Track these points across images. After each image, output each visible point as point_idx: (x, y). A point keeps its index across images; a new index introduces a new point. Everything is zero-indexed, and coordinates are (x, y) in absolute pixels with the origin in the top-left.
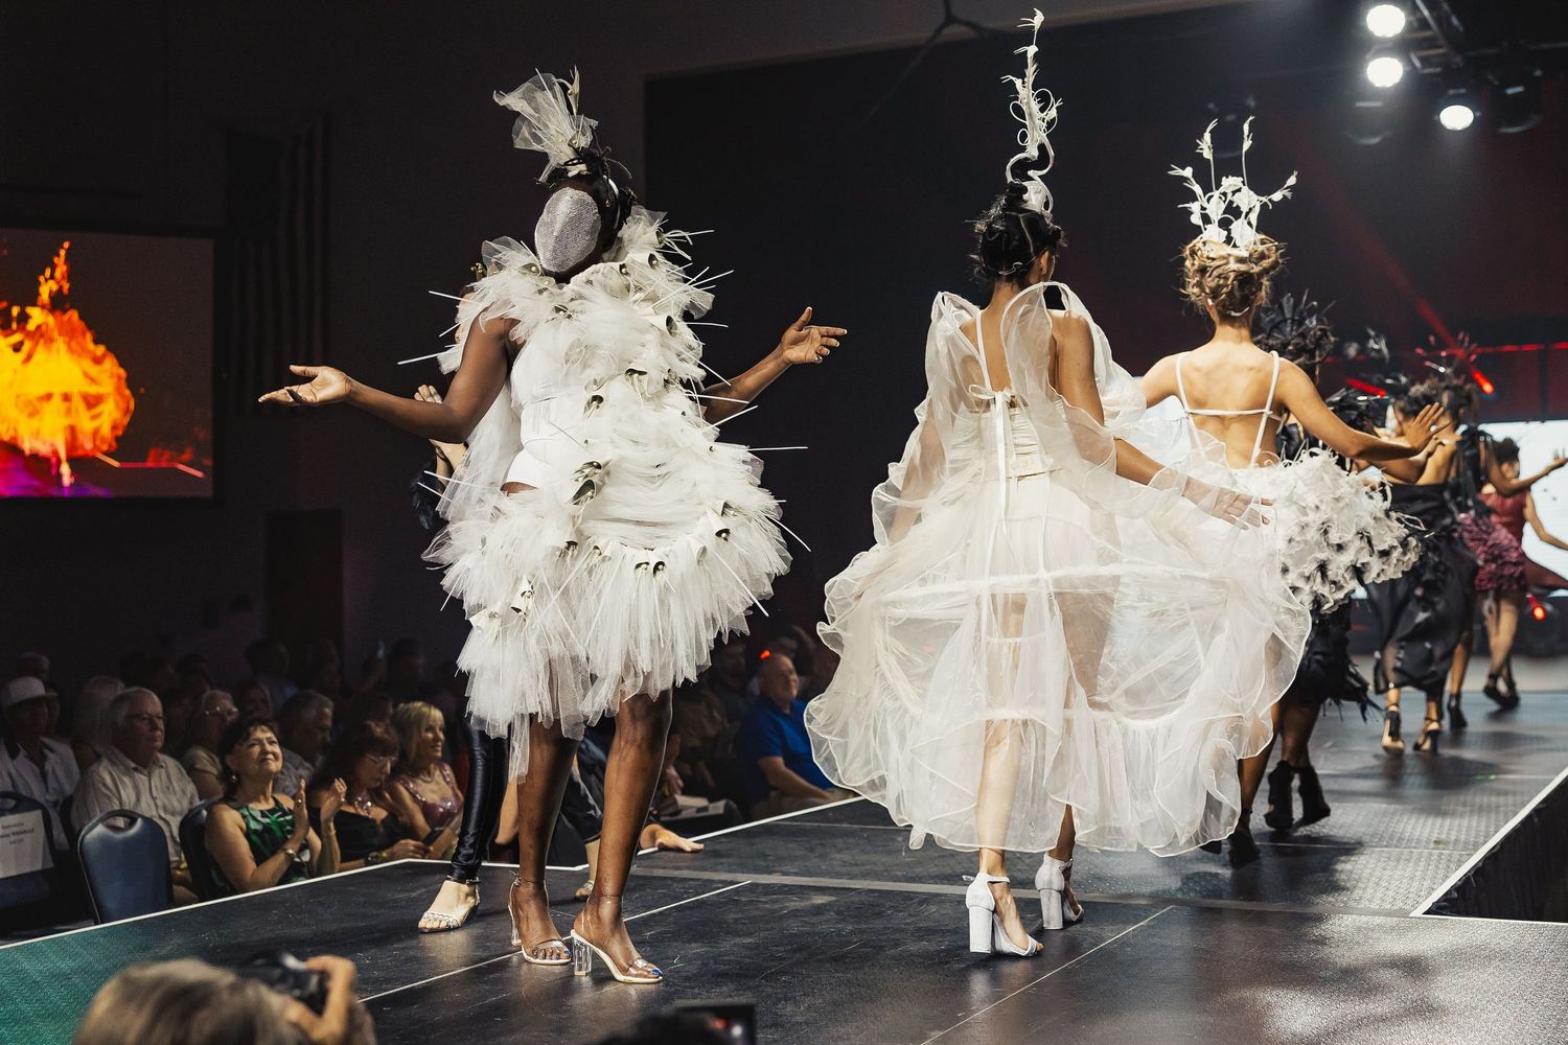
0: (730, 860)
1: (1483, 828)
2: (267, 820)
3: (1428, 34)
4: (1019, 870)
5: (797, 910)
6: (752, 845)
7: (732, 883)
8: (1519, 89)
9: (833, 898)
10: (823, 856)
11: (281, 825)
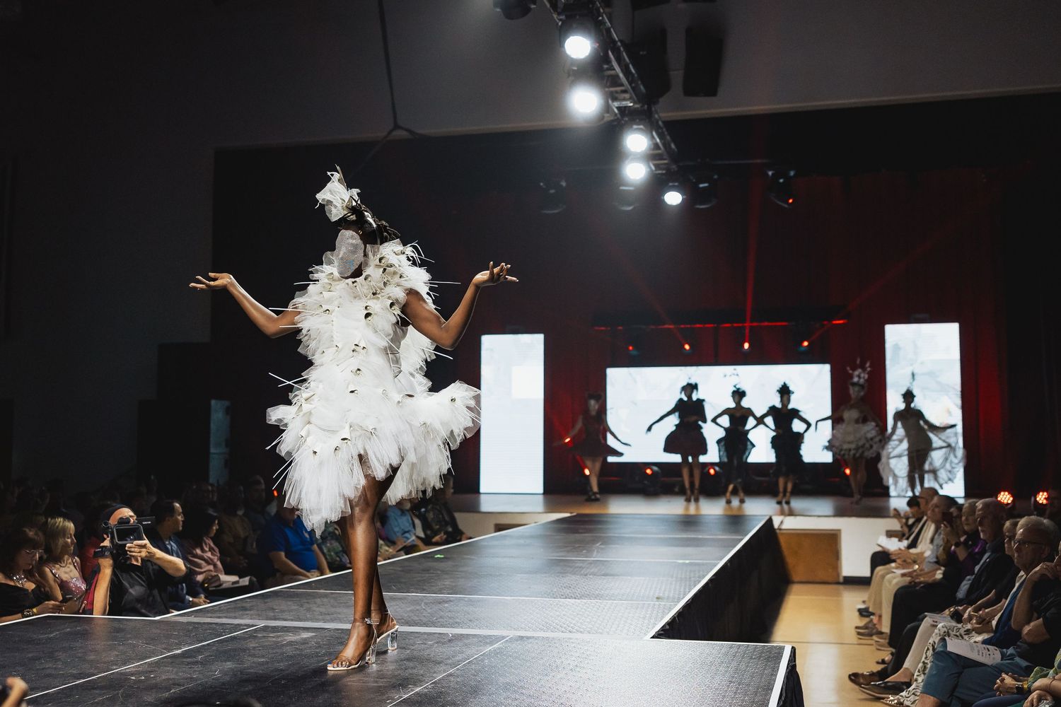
0: (252, 612)
1: (682, 590)
3: (660, 151)
4: (424, 616)
5: (292, 642)
6: (266, 603)
7: (253, 626)
8: (706, 185)
9: (314, 634)
10: (308, 610)
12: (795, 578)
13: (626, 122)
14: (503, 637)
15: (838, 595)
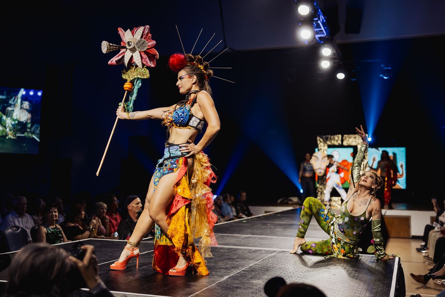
2: (53, 230)
3: (336, 56)
4: (242, 243)
11: (56, 232)
12: (391, 236)
13: (322, 43)
14: (276, 251)
15: (410, 243)
